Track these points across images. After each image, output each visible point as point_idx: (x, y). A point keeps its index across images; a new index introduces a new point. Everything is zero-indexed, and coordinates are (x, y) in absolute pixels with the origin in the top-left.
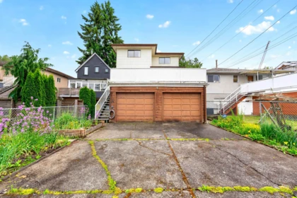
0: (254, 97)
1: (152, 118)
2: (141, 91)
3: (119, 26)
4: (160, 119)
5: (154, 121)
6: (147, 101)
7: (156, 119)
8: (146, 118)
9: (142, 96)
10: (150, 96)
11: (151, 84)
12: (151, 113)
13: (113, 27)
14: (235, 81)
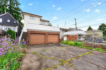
0: (67, 36)
1: (44, 42)
2: (41, 33)
3: (19, 3)
4: (47, 43)
5: (45, 44)
6: (43, 37)
7: (46, 43)
8: (42, 43)
9: (41, 35)
10: (44, 35)
11: (44, 31)
12: (44, 41)
13: (15, 2)
14: (63, 31)
